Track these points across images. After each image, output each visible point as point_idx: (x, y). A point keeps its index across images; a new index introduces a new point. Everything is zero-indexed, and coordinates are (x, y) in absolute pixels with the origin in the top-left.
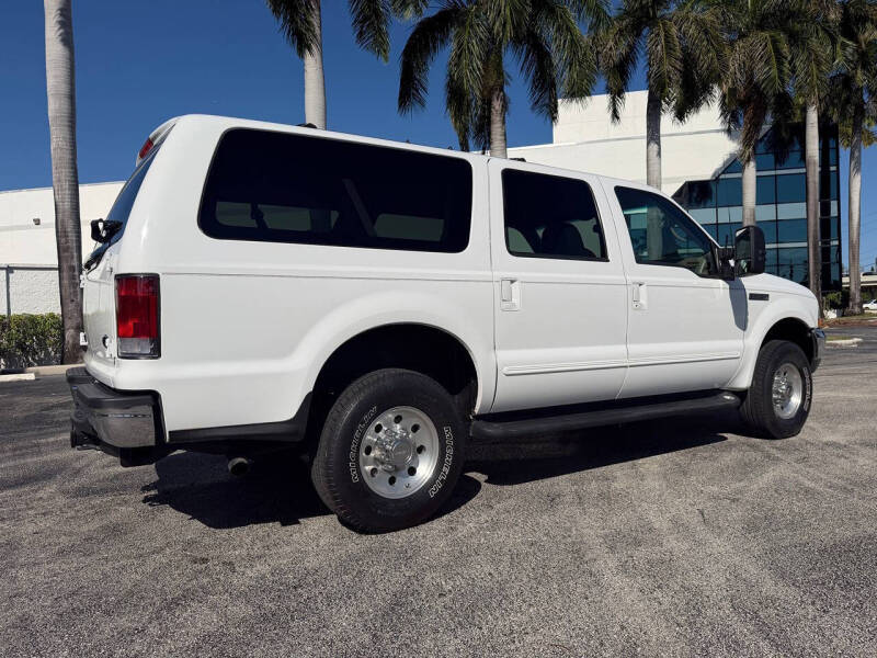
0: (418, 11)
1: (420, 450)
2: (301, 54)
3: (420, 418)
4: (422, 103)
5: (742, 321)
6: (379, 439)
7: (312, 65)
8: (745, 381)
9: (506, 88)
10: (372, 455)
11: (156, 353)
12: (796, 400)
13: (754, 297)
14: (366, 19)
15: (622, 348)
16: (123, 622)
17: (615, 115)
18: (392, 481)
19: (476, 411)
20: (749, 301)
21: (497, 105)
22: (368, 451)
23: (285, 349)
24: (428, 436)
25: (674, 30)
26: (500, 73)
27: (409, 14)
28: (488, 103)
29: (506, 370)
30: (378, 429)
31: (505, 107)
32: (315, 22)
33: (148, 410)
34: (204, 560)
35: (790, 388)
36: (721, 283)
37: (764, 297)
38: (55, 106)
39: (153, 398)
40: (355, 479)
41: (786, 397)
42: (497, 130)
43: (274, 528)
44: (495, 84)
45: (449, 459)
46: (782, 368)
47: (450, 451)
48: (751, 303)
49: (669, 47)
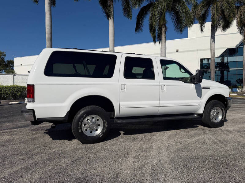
0: (139, 6)
1: (99, 125)
2: (108, 19)
3: (98, 118)
4: (141, 30)
5: (199, 95)
6: (88, 122)
7: (111, 22)
8: (201, 111)
9: (166, 25)
10: (86, 126)
11: (34, 101)
12: (220, 117)
13: (204, 88)
14: (126, 8)
15: (158, 102)
16: (22, 157)
17: (202, 30)
18: (91, 132)
19: (115, 116)
20: (202, 89)
21: (163, 29)
22: (85, 125)
23: (63, 101)
24: (101, 122)
25: (219, 5)
26: (164, 20)
27: (137, 7)
28: (160, 29)
29: (122, 107)
30: (88, 120)
31: (166, 29)
32: (112, 10)
33: (32, 113)
34: (46, 147)
35: (218, 114)
36: (193, 84)
37: (208, 88)
38: (47, 36)
39: (33, 111)
40: (80, 131)
41: (217, 116)
42: (163, 36)
43: (66, 141)
44: (163, 24)
45: (105, 128)
46: (215, 108)
47: (106, 126)
48: (203, 90)
49: (217, 9)
